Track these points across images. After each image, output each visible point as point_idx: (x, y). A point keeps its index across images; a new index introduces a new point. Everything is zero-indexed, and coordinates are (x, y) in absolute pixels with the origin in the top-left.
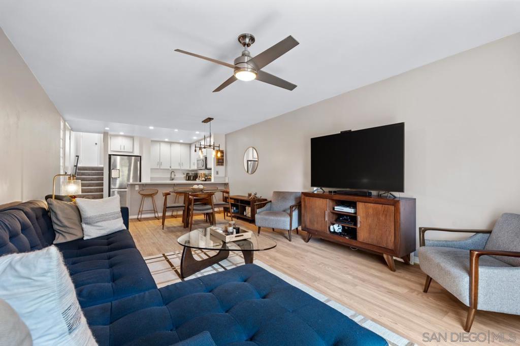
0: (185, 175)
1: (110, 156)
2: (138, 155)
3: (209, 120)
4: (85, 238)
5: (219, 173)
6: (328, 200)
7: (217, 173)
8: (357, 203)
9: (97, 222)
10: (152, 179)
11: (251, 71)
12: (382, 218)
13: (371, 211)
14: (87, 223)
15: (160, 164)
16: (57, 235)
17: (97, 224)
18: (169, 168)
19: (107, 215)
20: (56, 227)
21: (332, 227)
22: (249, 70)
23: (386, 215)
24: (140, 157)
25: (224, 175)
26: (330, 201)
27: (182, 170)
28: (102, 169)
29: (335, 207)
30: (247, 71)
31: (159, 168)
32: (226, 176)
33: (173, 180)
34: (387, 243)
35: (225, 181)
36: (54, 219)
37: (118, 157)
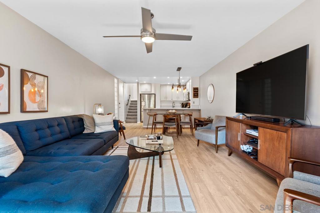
0: (181, 104)
1: (141, 94)
2: (154, 93)
3: (179, 69)
4: (95, 133)
5: (195, 102)
6: (241, 124)
7: (194, 103)
8: (259, 127)
9: (100, 126)
10: (161, 106)
11: (149, 36)
12: (276, 144)
13: (268, 136)
14: (97, 126)
15: (166, 98)
16: (85, 130)
17: (101, 127)
18: (171, 100)
19: (105, 123)
20: (85, 126)
21: (241, 146)
22: (148, 35)
23: (279, 141)
24: (155, 94)
25: (198, 104)
26: (243, 125)
27: (179, 101)
28: (136, 101)
29: (247, 130)
30: (147, 36)
31: (165, 100)
32: (200, 105)
33: (174, 107)
34: (279, 168)
35: (199, 108)
36: (84, 123)
37: (146, 95)
